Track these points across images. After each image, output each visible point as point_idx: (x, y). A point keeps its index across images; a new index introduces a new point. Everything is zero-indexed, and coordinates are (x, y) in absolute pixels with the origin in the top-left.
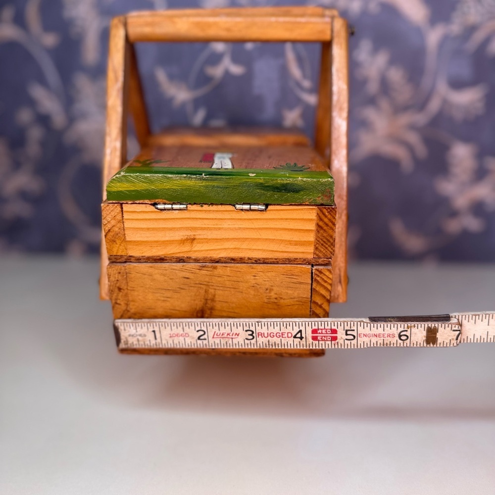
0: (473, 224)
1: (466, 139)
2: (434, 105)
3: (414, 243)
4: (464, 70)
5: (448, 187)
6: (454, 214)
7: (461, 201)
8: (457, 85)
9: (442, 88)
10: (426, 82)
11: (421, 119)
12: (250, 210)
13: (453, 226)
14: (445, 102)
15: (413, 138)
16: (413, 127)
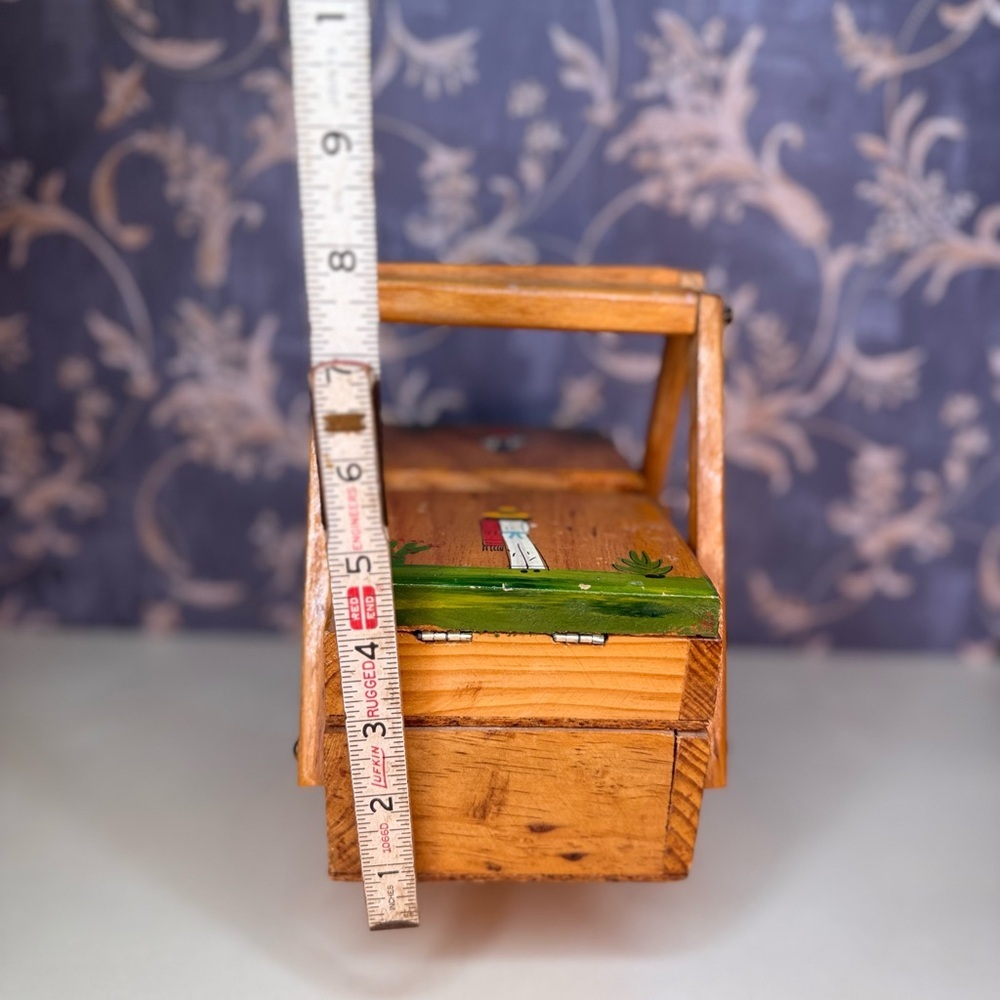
0: (893, 584)
1: (884, 440)
2: (831, 382)
3: (789, 615)
4: (887, 324)
5: (849, 521)
6: (861, 566)
7: (873, 545)
8: (873, 348)
9: (847, 351)
10: (820, 342)
11: (807, 404)
12: (579, 643)
13: (859, 587)
14: (851, 376)
15: (792, 436)
16: (791, 417)
